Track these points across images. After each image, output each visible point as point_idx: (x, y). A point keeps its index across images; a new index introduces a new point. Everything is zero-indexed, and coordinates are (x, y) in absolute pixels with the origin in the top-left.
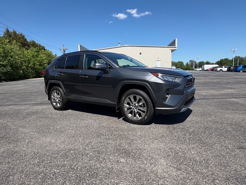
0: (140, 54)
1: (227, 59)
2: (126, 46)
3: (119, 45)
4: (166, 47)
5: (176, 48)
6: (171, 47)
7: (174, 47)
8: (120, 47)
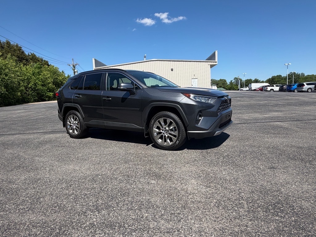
0: (172, 70)
1: (280, 76)
2: (154, 61)
3: (145, 59)
4: (204, 62)
5: (216, 62)
6: (210, 62)
7: (213, 62)
8: (147, 62)
